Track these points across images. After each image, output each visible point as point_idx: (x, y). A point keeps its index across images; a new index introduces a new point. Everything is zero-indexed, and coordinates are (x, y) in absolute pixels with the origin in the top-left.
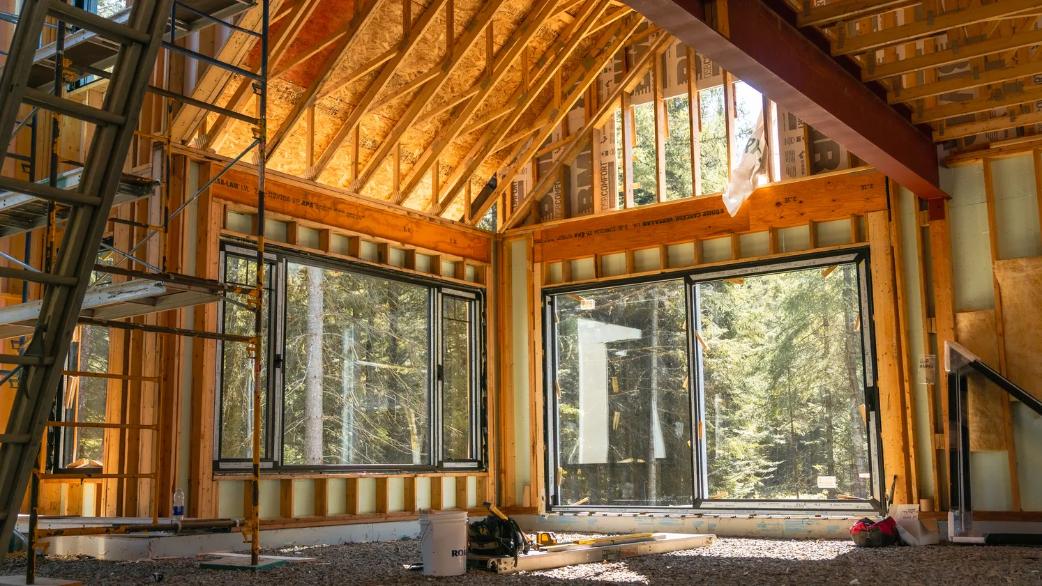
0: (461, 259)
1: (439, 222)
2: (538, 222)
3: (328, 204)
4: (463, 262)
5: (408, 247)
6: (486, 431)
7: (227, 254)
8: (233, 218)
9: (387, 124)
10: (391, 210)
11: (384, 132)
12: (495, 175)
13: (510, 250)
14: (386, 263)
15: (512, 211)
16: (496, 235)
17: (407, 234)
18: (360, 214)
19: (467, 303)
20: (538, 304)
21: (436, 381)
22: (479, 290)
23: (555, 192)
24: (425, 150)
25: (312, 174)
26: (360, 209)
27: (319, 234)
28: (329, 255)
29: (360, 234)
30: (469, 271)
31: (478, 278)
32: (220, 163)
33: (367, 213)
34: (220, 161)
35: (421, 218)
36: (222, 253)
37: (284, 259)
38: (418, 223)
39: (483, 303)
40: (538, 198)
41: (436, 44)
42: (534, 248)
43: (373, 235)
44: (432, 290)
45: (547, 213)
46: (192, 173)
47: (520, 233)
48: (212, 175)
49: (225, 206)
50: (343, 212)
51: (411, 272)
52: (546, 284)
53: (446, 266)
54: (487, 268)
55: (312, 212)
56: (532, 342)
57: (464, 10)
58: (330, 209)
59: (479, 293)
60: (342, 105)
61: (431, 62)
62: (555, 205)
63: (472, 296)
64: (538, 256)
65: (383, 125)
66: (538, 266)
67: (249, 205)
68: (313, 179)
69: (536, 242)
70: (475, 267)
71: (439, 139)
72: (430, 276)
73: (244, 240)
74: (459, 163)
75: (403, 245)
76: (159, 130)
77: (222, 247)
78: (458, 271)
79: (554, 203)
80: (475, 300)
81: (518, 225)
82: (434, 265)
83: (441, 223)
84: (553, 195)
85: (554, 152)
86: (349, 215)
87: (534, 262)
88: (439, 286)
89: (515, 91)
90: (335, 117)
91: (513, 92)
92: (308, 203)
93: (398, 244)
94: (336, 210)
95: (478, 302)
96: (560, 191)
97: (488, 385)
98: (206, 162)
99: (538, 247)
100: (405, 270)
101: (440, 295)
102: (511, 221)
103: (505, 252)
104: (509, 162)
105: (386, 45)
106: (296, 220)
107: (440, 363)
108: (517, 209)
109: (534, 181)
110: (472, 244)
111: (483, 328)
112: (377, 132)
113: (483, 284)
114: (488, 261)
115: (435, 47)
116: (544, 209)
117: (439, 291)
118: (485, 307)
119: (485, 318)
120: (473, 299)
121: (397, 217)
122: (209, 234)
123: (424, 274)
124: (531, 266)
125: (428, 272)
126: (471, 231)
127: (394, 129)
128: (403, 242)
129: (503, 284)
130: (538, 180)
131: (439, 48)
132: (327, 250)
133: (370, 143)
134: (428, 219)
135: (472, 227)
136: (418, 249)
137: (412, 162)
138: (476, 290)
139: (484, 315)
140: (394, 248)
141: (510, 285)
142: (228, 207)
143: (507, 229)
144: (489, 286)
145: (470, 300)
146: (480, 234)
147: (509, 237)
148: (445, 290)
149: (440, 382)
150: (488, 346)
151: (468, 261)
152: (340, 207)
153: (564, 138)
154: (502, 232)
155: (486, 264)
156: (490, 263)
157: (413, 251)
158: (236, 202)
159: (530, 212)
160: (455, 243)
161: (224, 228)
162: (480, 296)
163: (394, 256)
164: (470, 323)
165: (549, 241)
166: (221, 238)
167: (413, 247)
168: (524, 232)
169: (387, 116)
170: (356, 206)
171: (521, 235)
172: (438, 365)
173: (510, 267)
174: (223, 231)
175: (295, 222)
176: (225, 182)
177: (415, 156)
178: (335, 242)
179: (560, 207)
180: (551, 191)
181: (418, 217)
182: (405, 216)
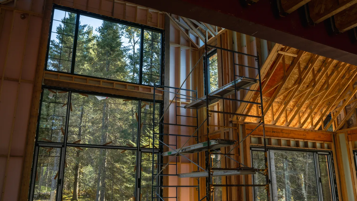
0: (323, 142)
1: (314, 131)
2: (348, 127)
3: (280, 131)
4: (324, 143)
5: (305, 141)
6: (338, 198)
7: (252, 150)
8: (253, 139)
9: (294, 103)
10: (299, 130)
11: (294, 105)
12: (330, 112)
13: (339, 137)
14: (299, 147)
15: (338, 125)
16: (333, 133)
17: (304, 136)
18: (289, 133)
19: (326, 156)
20: (352, 156)
21: (319, 183)
22: (330, 151)
23: (353, 117)
24: (307, 109)
25: (274, 123)
26: (289, 131)
27: (278, 141)
28: (281, 147)
29: (290, 139)
30: (326, 145)
31: (329, 147)
32: (248, 124)
33: (292, 132)
34: (248, 123)
35: (308, 131)
36: (251, 150)
37: (268, 150)
38: (307, 133)
39: (332, 155)
40: (347, 120)
41: (308, 78)
42: (348, 136)
43: (294, 138)
44: (314, 153)
45: (351, 124)
46: (240, 128)
47: (342, 131)
48: (246, 128)
49: (250, 137)
50: (284, 133)
51: (307, 148)
52: (354, 148)
53: (318, 145)
54: (332, 144)
55: (275, 134)
56: (351, 168)
57: (316, 67)
58: (280, 132)
59: (330, 152)
60: (280, 100)
61: (307, 83)
62: (354, 122)
63: (328, 153)
64: (350, 139)
65: (293, 103)
66: (350, 142)
67: (257, 135)
68: (275, 124)
69: (348, 134)
70: (327, 144)
71: (311, 105)
72: (313, 149)
73: (256, 146)
74: (318, 111)
75: (304, 140)
76: (231, 117)
77: (251, 149)
78: (322, 146)
79: (353, 121)
80: (329, 155)
81: (341, 129)
82: (314, 145)
83: (315, 131)
84: (353, 118)
85: (351, 104)
86: (286, 133)
87: (348, 141)
88: (317, 152)
89: (335, 87)
90: (278, 104)
91: (334, 87)
92: (274, 132)
93: (302, 140)
94: (282, 132)
95: (330, 155)
96: (355, 117)
97: (337, 183)
98: (244, 125)
99: (349, 136)
100: (305, 148)
101: (317, 154)
102: (338, 128)
103: (337, 138)
104: (335, 108)
105: (293, 81)
106: (271, 137)
107: (320, 177)
108: (340, 124)
109: (345, 114)
110: (326, 137)
111: (333, 164)
112: (291, 106)
113: (331, 149)
114: (331, 141)
115: (308, 79)
116: (350, 123)
117: (317, 153)
118: (333, 157)
119: (333, 160)
120: (328, 155)
121: (301, 131)
122: (247, 146)
123: (312, 149)
124: (348, 142)
125: (312, 148)
126: (325, 132)
127: (297, 104)
128: (304, 139)
129: (338, 148)
130: (346, 114)
131: (309, 79)
132: (281, 145)
133: (290, 109)
134: (311, 131)
135: (325, 131)
136: (309, 141)
137: (303, 113)
138: (329, 151)
139: (333, 159)
140: (301, 141)
141: (340, 148)
142: (251, 137)
143: (337, 130)
144: (333, 150)
145: (327, 155)
146: (328, 133)
147: (338, 133)
148: (319, 153)
149: (320, 183)
150: (335, 169)
151: (325, 142)
152: (283, 131)
153: (354, 100)
154: (335, 131)
155: (331, 143)
156: (332, 142)
157: (307, 142)
158: (253, 135)
159: (345, 124)
160: (320, 137)
161: (251, 143)
162: (330, 153)
163: (301, 143)
164: (328, 162)
165: (354, 134)
166: (250, 146)
167: (307, 141)
168: (343, 131)
169: (294, 101)
170: (288, 130)
171: (342, 132)
172: (319, 178)
173: (339, 142)
174: (251, 144)
175: (271, 138)
176: (250, 129)
177: (304, 111)
178: (283, 142)
179: (356, 122)
180: (352, 117)
181: (307, 131)
182: (303, 131)
